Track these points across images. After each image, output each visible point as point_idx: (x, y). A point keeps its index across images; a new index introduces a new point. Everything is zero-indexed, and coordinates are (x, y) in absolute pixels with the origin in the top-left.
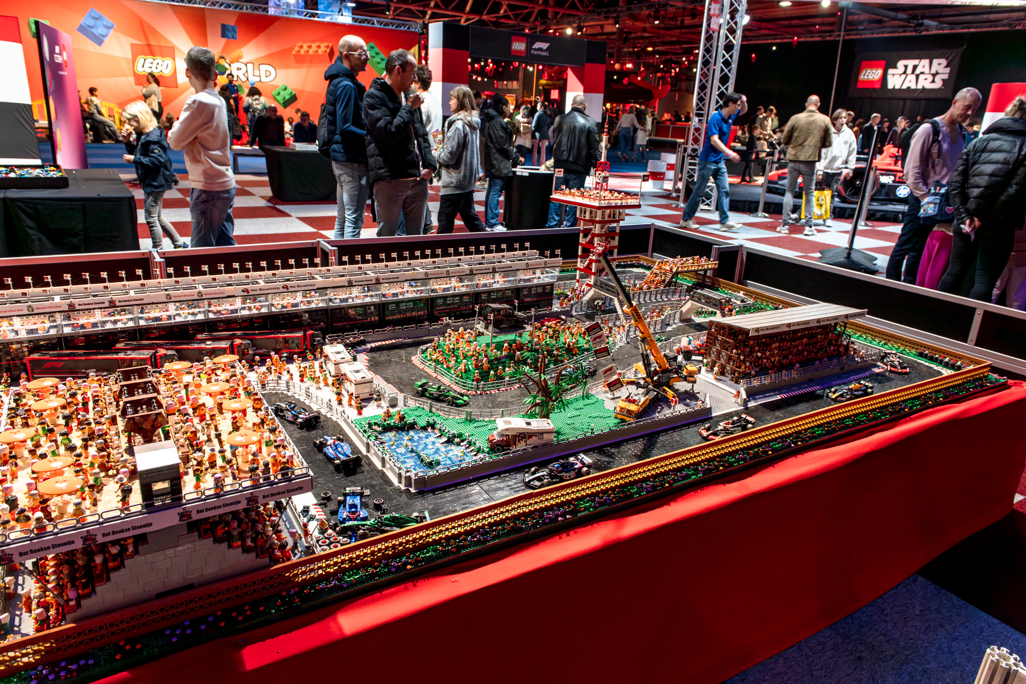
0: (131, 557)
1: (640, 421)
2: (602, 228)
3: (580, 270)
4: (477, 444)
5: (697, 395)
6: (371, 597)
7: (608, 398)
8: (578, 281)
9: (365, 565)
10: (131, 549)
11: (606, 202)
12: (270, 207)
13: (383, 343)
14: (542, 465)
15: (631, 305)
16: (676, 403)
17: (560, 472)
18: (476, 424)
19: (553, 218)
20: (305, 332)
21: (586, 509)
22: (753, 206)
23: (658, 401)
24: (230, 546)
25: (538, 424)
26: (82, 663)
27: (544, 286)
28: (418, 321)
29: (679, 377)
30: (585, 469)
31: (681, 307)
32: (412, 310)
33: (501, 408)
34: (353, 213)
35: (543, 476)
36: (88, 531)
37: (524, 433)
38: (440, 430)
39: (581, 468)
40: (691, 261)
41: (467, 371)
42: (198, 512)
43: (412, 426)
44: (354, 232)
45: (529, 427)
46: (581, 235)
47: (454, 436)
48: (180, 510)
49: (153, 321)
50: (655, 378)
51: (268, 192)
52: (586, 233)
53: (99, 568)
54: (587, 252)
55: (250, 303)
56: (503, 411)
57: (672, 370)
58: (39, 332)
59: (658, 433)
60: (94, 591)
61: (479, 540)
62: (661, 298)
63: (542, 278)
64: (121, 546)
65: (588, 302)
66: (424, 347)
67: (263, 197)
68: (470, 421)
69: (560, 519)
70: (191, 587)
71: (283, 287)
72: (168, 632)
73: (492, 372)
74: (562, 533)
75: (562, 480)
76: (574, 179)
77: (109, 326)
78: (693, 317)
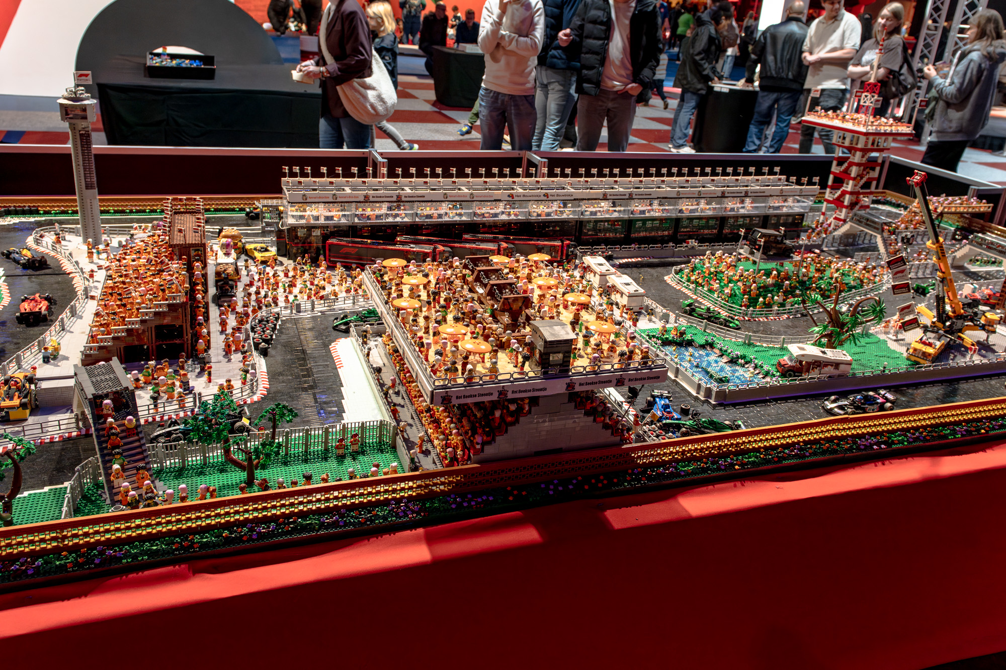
0: (526, 415)
1: (938, 366)
2: (863, 157)
3: (828, 201)
4: (765, 367)
5: (993, 347)
6: (705, 488)
7: (891, 339)
8: (823, 214)
9: (693, 459)
10: (527, 408)
11: (874, 128)
12: (436, 112)
13: (630, 260)
14: (843, 395)
15: (938, 241)
16: (975, 351)
17: (862, 404)
18: (756, 349)
19: (753, 142)
20: (562, 242)
21: (899, 442)
22: (996, 143)
23: (953, 348)
24: (594, 421)
25: (831, 354)
26: (484, 498)
27: (793, 215)
28: (663, 241)
29: (975, 325)
30: (888, 405)
31: (953, 252)
32: (658, 229)
33: (781, 335)
34: (557, 124)
35: (846, 405)
36: (503, 386)
37: (820, 362)
38: (721, 350)
39: (884, 403)
40: (959, 201)
41: (732, 295)
42: (581, 384)
43: (690, 343)
44: (553, 144)
45: (825, 356)
46: (835, 163)
47: (738, 358)
48: (567, 380)
49: (426, 218)
50: (948, 324)
51: (432, 95)
52: (841, 161)
53: (498, 421)
54: (839, 181)
55: (510, 208)
56: (784, 339)
57: (967, 317)
58: (335, 219)
59: (958, 380)
60: (494, 440)
61: (796, 455)
62: (922, 240)
63: (791, 206)
64: (518, 404)
65: (841, 237)
66: (679, 267)
67: (427, 101)
68: (749, 345)
69: (875, 447)
70: (559, 451)
71: (544, 195)
72: (543, 486)
73: (761, 299)
74: (878, 462)
75: (865, 412)
76: (787, 98)
77: (390, 220)
78: (966, 265)
